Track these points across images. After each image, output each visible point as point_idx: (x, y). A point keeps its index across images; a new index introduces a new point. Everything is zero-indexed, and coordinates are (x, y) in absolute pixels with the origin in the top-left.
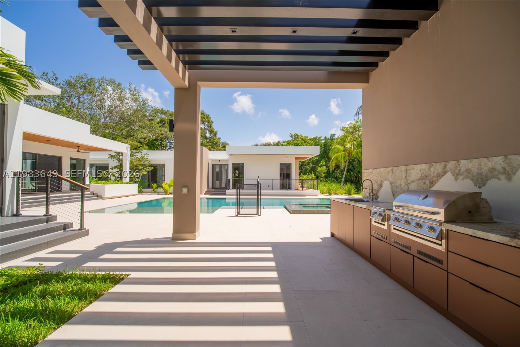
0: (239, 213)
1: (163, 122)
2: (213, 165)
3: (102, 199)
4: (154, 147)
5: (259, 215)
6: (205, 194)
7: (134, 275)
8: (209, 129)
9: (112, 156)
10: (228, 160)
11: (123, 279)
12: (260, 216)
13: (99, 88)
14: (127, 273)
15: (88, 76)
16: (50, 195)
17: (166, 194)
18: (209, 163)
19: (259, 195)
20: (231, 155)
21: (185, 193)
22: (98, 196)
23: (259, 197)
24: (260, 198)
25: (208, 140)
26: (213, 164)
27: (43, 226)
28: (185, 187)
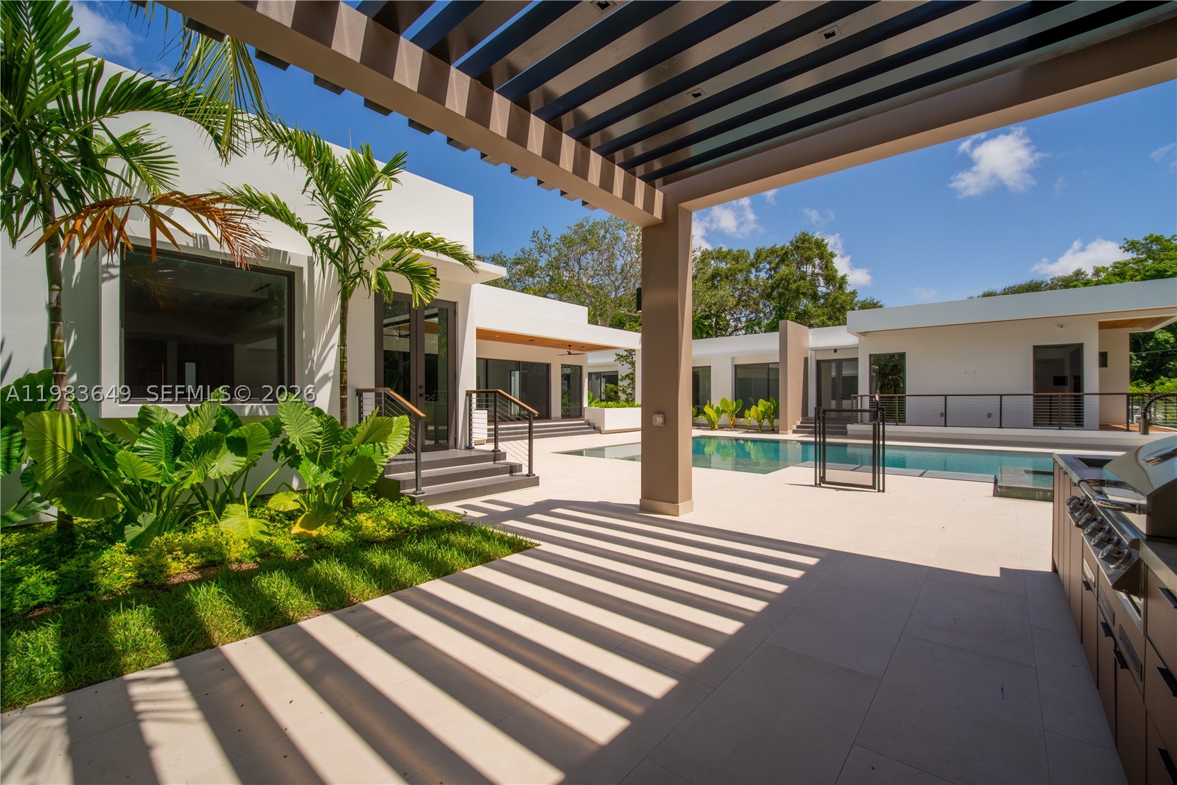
0: (823, 480)
1: (716, 277)
2: (819, 363)
3: (600, 433)
4: (702, 332)
5: (881, 489)
6: (794, 432)
7: (545, 547)
8: (825, 272)
9: (620, 357)
10: (855, 348)
11: (527, 548)
12: (883, 491)
13: (604, 237)
14: (537, 542)
15: (589, 220)
16: (534, 424)
17: (713, 428)
18: (806, 359)
19: (881, 437)
20: (864, 334)
21: (658, 424)
22: (594, 428)
23: (881, 443)
24: (884, 445)
25: (822, 301)
26: (818, 359)
27: (490, 464)
28: (659, 413)
